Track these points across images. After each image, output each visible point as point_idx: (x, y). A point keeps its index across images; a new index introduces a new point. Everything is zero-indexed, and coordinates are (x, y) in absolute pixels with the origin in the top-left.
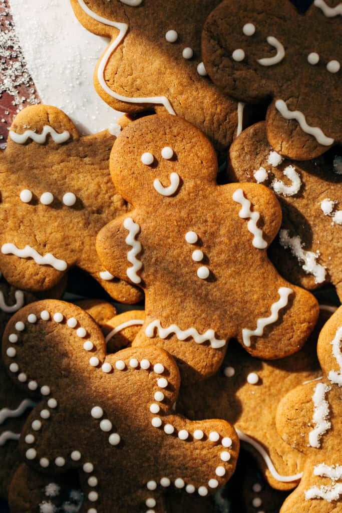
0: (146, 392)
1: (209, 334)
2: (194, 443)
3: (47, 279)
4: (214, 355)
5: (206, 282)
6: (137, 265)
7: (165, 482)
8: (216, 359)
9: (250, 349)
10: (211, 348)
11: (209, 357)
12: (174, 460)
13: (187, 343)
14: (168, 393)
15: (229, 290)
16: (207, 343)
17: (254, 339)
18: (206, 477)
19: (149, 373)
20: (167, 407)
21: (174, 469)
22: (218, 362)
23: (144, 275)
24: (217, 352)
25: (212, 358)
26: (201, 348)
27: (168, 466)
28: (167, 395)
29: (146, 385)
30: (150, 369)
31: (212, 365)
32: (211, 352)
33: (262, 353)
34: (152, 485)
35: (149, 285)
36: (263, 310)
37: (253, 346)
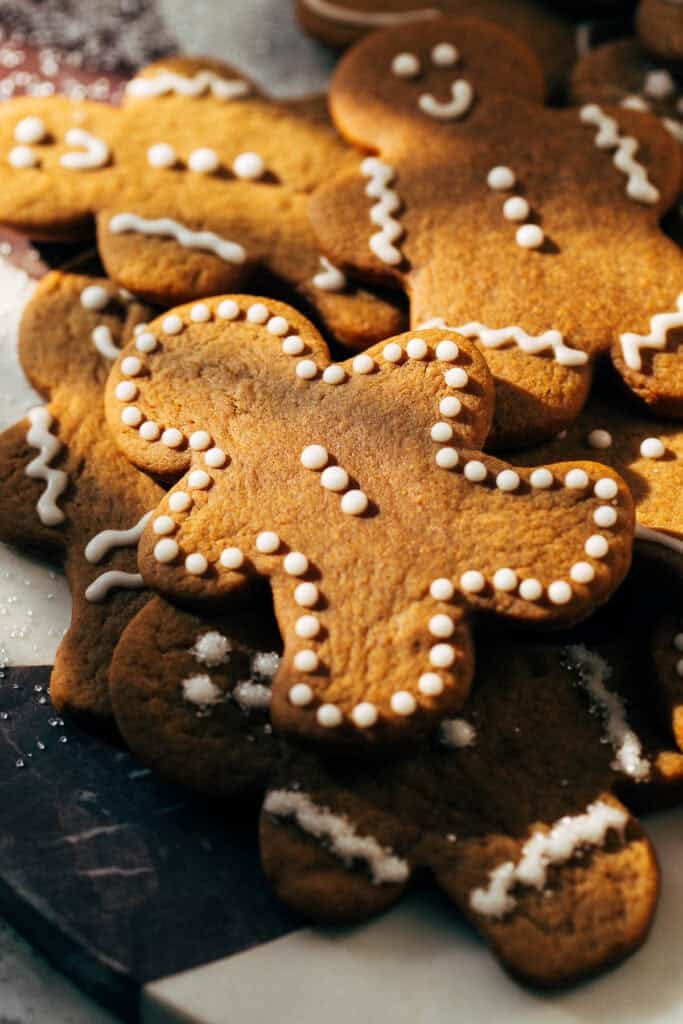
0: (422, 404)
1: (551, 338)
2: (533, 497)
3: (204, 275)
4: (564, 378)
5: (536, 255)
6: (391, 229)
7: (471, 581)
8: (568, 385)
9: (640, 378)
10: (557, 364)
11: (554, 378)
12: (490, 535)
13: (505, 353)
14: (470, 401)
15: (588, 269)
16: (547, 354)
17: (647, 354)
18: (565, 564)
19: (427, 366)
20: (468, 428)
21: (491, 552)
22: (573, 393)
23: (406, 249)
24: (571, 373)
25: (561, 382)
26: (537, 361)
27: (477, 548)
28: (466, 404)
29: (421, 391)
30: (429, 357)
31: (561, 396)
32: (557, 372)
33: (667, 384)
34: (441, 588)
35: (418, 267)
36: (661, 303)
37: (647, 369)
